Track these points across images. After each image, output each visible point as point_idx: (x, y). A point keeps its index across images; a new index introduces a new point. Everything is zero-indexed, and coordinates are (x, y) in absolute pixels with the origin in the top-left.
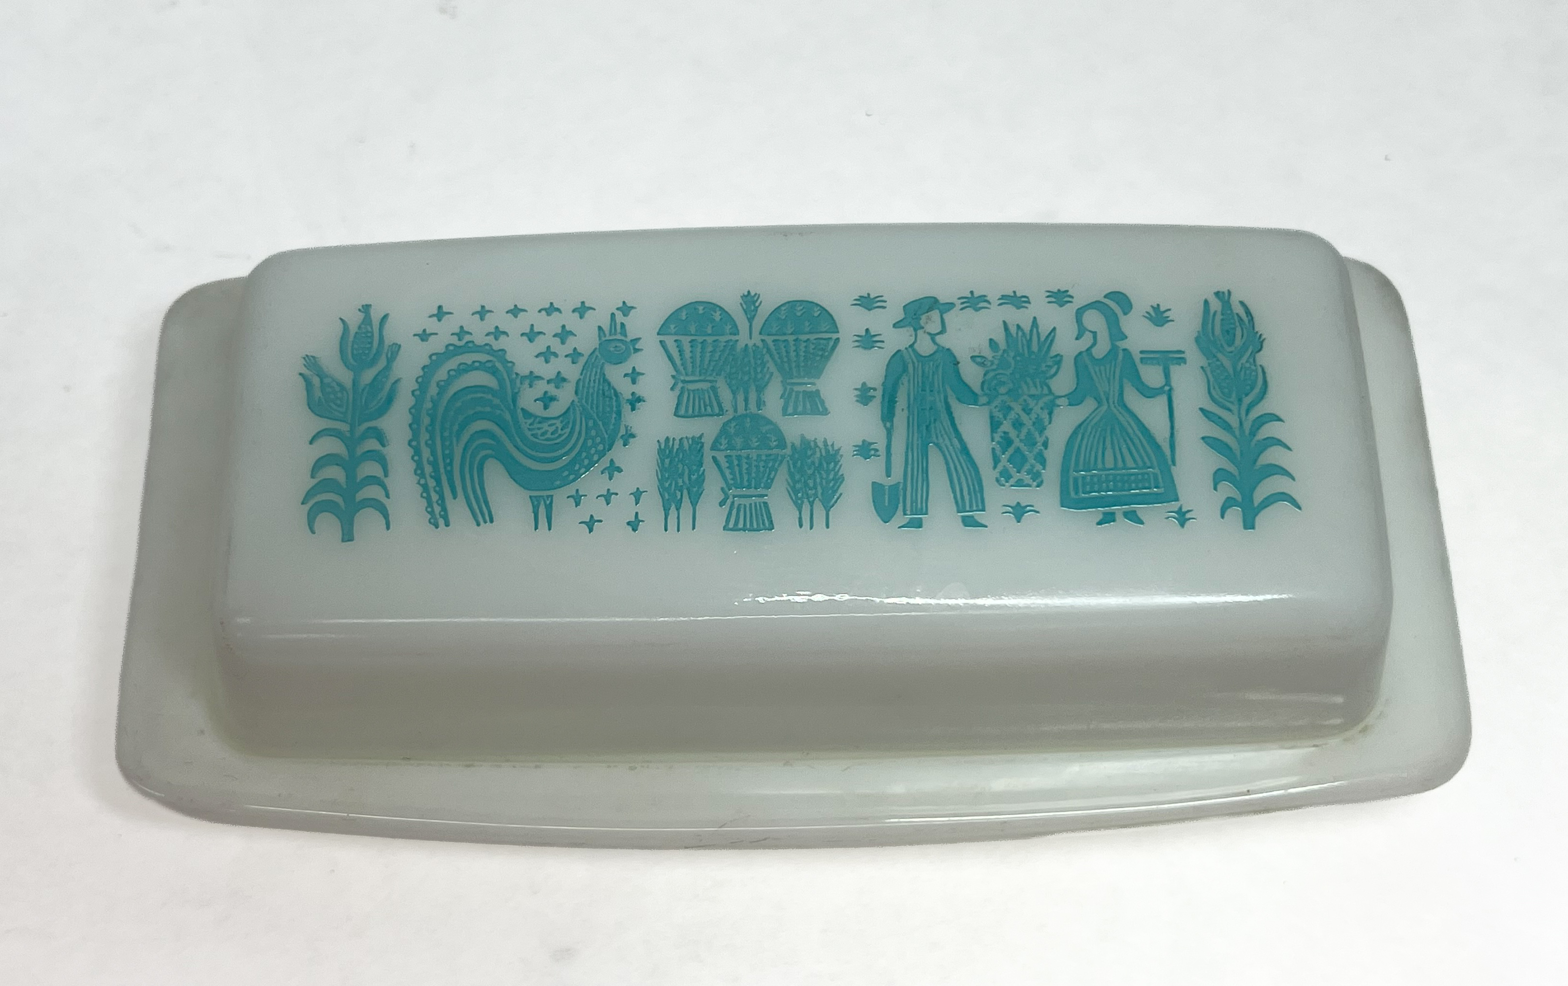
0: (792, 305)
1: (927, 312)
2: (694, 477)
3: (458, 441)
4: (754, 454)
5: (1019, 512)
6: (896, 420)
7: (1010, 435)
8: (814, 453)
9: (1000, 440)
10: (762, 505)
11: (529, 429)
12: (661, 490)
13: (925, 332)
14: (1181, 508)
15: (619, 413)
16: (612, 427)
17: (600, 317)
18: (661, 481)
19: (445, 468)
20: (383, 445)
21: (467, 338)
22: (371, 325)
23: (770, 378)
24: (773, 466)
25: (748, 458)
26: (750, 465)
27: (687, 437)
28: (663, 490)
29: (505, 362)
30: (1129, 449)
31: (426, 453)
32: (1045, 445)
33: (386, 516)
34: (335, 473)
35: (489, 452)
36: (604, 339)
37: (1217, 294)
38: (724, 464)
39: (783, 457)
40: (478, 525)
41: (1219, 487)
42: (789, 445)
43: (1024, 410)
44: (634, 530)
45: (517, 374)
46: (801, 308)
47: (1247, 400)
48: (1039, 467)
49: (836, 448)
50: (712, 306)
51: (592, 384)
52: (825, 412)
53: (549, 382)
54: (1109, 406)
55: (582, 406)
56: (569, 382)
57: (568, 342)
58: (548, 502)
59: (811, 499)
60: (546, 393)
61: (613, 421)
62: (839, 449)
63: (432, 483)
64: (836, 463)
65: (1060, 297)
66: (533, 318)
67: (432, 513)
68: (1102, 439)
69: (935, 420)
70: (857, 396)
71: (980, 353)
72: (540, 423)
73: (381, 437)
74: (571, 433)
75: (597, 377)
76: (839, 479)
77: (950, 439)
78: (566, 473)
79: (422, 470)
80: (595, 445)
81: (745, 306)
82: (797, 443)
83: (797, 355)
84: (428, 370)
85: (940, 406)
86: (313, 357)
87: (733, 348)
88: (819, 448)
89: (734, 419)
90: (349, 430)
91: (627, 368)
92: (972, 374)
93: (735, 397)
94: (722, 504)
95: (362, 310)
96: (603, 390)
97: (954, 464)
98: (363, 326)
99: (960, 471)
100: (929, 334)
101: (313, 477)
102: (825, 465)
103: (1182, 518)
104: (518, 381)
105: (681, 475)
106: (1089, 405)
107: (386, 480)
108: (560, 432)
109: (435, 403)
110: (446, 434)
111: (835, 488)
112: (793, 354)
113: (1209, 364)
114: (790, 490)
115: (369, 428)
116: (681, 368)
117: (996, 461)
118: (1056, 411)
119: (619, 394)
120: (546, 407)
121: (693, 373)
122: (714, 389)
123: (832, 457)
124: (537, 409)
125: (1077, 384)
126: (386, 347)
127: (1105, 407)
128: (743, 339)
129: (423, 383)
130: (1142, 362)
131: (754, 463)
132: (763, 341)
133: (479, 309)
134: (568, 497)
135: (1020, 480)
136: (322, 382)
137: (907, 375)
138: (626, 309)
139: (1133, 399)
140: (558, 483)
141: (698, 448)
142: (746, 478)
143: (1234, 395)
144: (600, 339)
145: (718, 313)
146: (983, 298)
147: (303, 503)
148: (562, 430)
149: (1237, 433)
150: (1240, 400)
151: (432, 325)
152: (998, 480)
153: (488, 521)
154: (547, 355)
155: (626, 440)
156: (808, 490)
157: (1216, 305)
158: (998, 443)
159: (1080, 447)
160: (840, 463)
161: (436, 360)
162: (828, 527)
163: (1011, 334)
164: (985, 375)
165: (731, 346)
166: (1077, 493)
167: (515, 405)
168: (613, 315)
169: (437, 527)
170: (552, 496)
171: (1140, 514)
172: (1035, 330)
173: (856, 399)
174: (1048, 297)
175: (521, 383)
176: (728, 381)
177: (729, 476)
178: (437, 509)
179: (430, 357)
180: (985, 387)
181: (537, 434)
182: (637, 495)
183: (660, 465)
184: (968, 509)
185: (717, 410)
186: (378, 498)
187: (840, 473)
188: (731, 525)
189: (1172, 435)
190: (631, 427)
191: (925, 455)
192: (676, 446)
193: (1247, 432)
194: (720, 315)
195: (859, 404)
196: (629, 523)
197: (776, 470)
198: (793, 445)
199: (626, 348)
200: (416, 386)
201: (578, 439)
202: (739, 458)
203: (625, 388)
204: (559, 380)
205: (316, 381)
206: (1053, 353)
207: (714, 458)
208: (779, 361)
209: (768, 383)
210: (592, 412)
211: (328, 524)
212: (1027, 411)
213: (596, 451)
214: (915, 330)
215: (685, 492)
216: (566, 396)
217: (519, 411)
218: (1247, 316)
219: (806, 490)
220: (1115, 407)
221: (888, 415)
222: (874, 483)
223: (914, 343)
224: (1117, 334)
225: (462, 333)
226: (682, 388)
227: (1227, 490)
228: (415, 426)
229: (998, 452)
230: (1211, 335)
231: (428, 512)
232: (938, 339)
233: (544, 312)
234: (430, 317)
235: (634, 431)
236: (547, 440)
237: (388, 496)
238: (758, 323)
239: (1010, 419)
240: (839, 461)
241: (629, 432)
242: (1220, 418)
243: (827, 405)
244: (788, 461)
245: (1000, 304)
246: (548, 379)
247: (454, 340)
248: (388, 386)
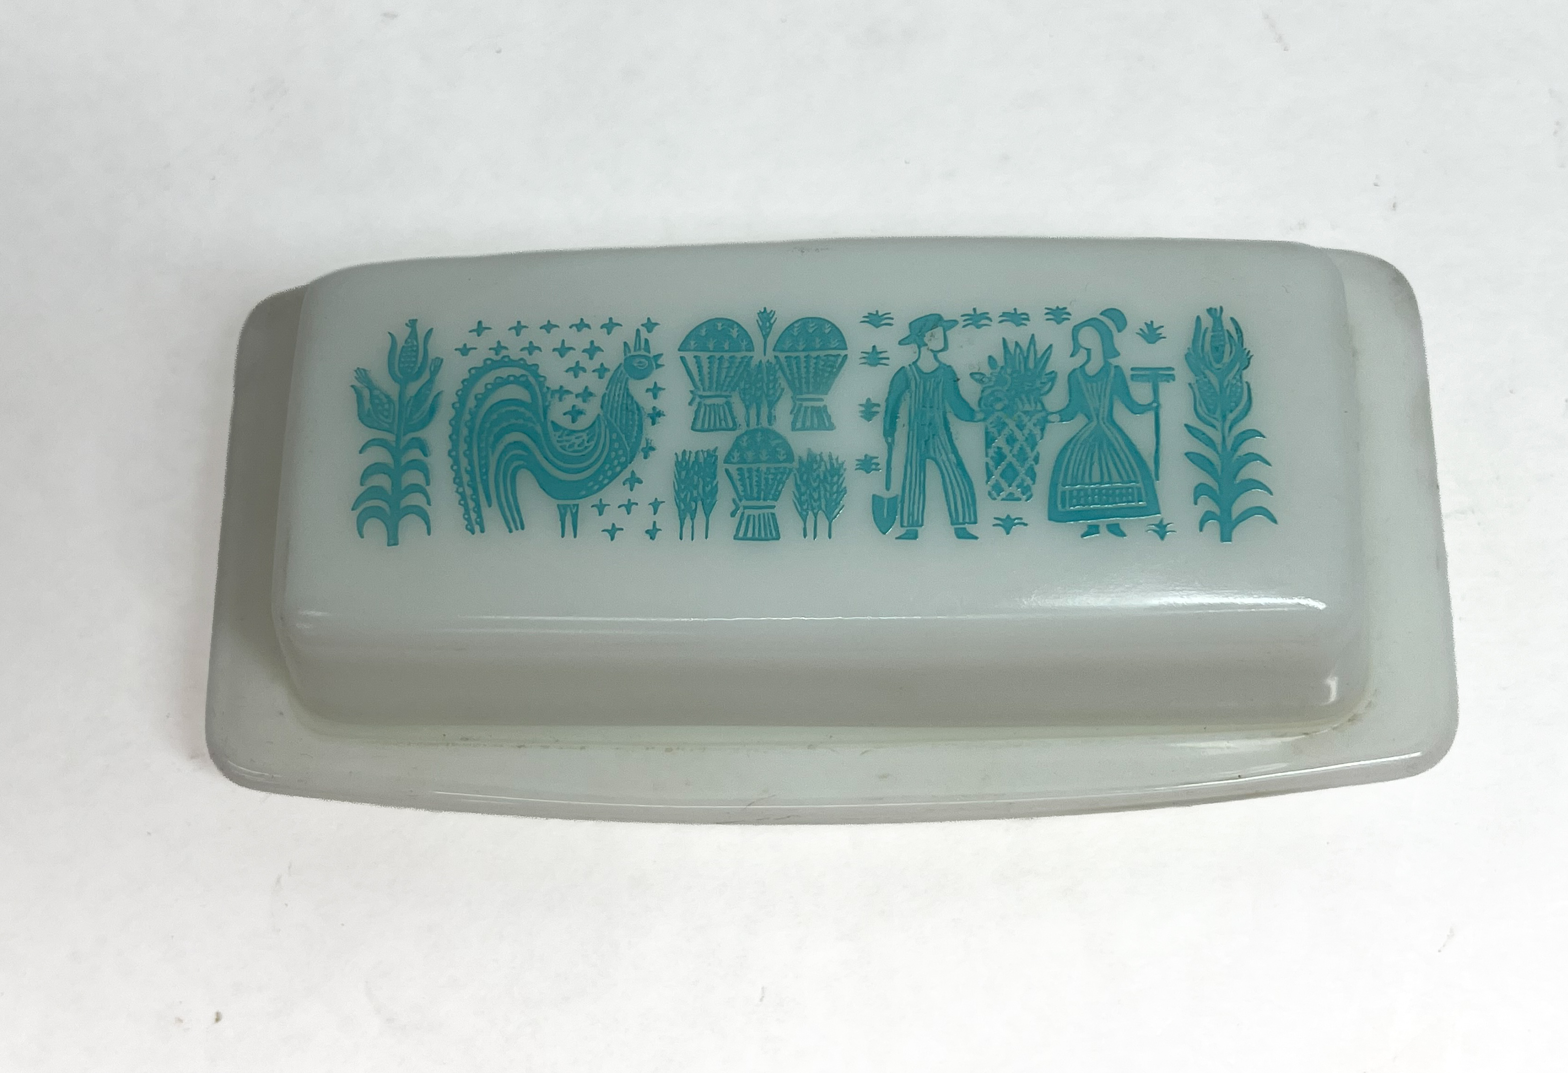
0: (805, 322)
1: (931, 330)
2: (708, 489)
3: (493, 454)
4: (763, 467)
5: (1007, 524)
6: (897, 434)
7: (1003, 450)
8: (819, 467)
9: (993, 455)
10: (770, 515)
11: (558, 441)
12: (678, 501)
13: (928, 349)
14: (1161, 521)
15: (641, 427)
16: (634, 440)
17: (626, 334)
18: (677, 493)
19: (481, 477)
20: (426, 455)
21: (504, 353)
22: (416, 339)
23: (781, 395)
24: (781, 478)
25: (758, 470)
26: (759, 477)
27: (702, 451)
28: (679, 500)
29: (537, 376)
30: (1115, 464)
31: (464, 462)
32: (1036, 460)
33: (427, 523)
34: (382, 481)
35: (521, 462)
36: (628, 355)
37: (1210, 311)
38: (736, 477)
39: (791, 470)
40: (511, 531)
41: (1199, 500)
42: (796, 458)
43: (1017, 426)
44: (652, 538)
45: (548, 388)
46: (814, 325)
47: (1231, 417)
48: (1028, 481)
49: (840, 462)
50: (731, 323)
51: (617, 398)
52: (832, 427)
53: (577, 396)
54: (1098, 422)
55: (607, 420)
56: (595, 396)
57: (595, 357)
58: (574, 511)
59: (815, 511)
60: (574, 406)
61: (635, 434)
62: (843, 463)
63: (469, 491)
64: (840, 476)
65: (1058, 314)
66: (564, 334)
67: (469, 520)
68: (1090, 455)
69: (934, 435)
70: (862, 412)
71: (979, 370)
72: (568, 435)
73: (424, 448)
74: (596, 445)
75: (622, 392)
76: (842, 491)
77: (947, 454)
78: (591, 483)
79: (461, 478)
80: (618, 457)
81: (761, 323)
82: (805, 458)
83: (808, 372)
84: (468, 384)
85: (939, 421)
86: (364, 370)
87: (748, 364)
88: (825, 461)
89: (746, 433)
90: (395, 440)
91: (648, 383)
92: (970, 390)
93: (748, 413)
94: (733, 514)
95: (409, 324)
96: (627, 404)
97: (950, 478)
98: (409, 340)
99: (955, 485)
100: (932, 350)
101: (362, 484)
102: (829, 478)
103: (1161, 531)
104: (549, 396)
105: (696, 487)
106: (1080, 421)
107: (427, 488)
108: (586, 444)
109: (473, 415)
110: (483, 445)
111: (839, 500)
112: (803, 370)
113: (1197, 381)
114: (796, 502)
115: (413, 438)
116: (699, 384)
117: (989, 474)
118: (1048, 426)
119: (641, 409)
120: (574, 421)
121: (710, 389)
122: (728, 404)
123: (835, 471)
124: (565, 422)
125: (1070, 401)
126: (430, 361)
127: (1094, 424)
128: (757, 356)
129: (462, 395)
130: (1132, 379)
131: (763, 476)
132: (776, 357)
133: (516, 325)
134: (593, 506)
135: (1011, 494)
136: (371, 395)
137: (909, 392)
138: (650, 325)
139: (1122, 415)
140: (584, 493)
141: (713, 460)
142: (755, 490)
143: (1218, 412)
144: (625, 355)
145: (736, 329)
146: (985, 316)
147: (353, 509)
148: (588, 442)
149: (1220, 448)
150: (1224, 417)
151: (472, 340)
152: (990, 494)
153: (520, 527)
154: (576, 370)
155: (647, 452)
156: (812, 501)
157: (1207, 322)
158: (992, 458)
159: (1069, 462)
160: (844, 476)
161: (476, 373)
162: (830, 537)
163: (1009, 351)
164: (983, 391)
165: (747, 362)
166: (1064, 506)
167: (545, 418)
168: (638, 330)
169: (473, 533)
170: (578, 505)
171: (1124, 528)
172: (1032, 347)
173: (860, 414)
174: (1047, 314)
175: (552, 398)
176: (742, 396)
177: (740, 489)
178: (473, 516)
179: (470, 371)
180: (982, 404)
181: (565, 446)
182: (656, 505)
183: (677, 476)
184: (961, 521)
185: (731, 425)
186: (420, 505)
187: (843, 486)
188: (741, 535)
189: (1157, 451)
190: (651, 440)
191: (923, 468)
192: (692, 459)
193: (1229, 447)
194: (738, 331)
195: (864, 420)
196: (647, 532)
197: (784, 483)
198: (800, 457)
199: (649, 365)
200: (456, 399)
201: (602, 451)
202: (750, 471)
203: (647, 402)
204: (587, 394)
205: (366, 393)
206: (1048, 370)
207: (727, 471)
208: (790, 378)
209: (779, 398)
210: (615, 425)
211: (376, 529)
212: (1021, 427)
213: (619, 462)
214: (919, 347)
215: (700, 503)
216: (592, 409)
217: (549, 424)
218: (1237, 333)
219: (811, 502)
220: (1104, 423)
221: (889, 431)
222: (874, 496)
223: (917, 360)
224: (1110, 350)
225: (499, 348)
226: (699, 403)
227: (1206, 504)
228: (454, 437)
229: (992, 468)
230: (1200, 351)
231: (466, 519)
232: (940, 356)
233: (574, 328)
234: (470, 331)
235: (654, 444)
236: (574, 451)
237: (429, 503)
238: (772, 339)
239: (1005, 435)
240: (842, 475)
241: (649, 445)
242: (1204, 434)
243: (834, 420)
244: (795, 475)
245: (1001, 322)
246: (576, 393)
247: (492, 355)
248: (431, 398)
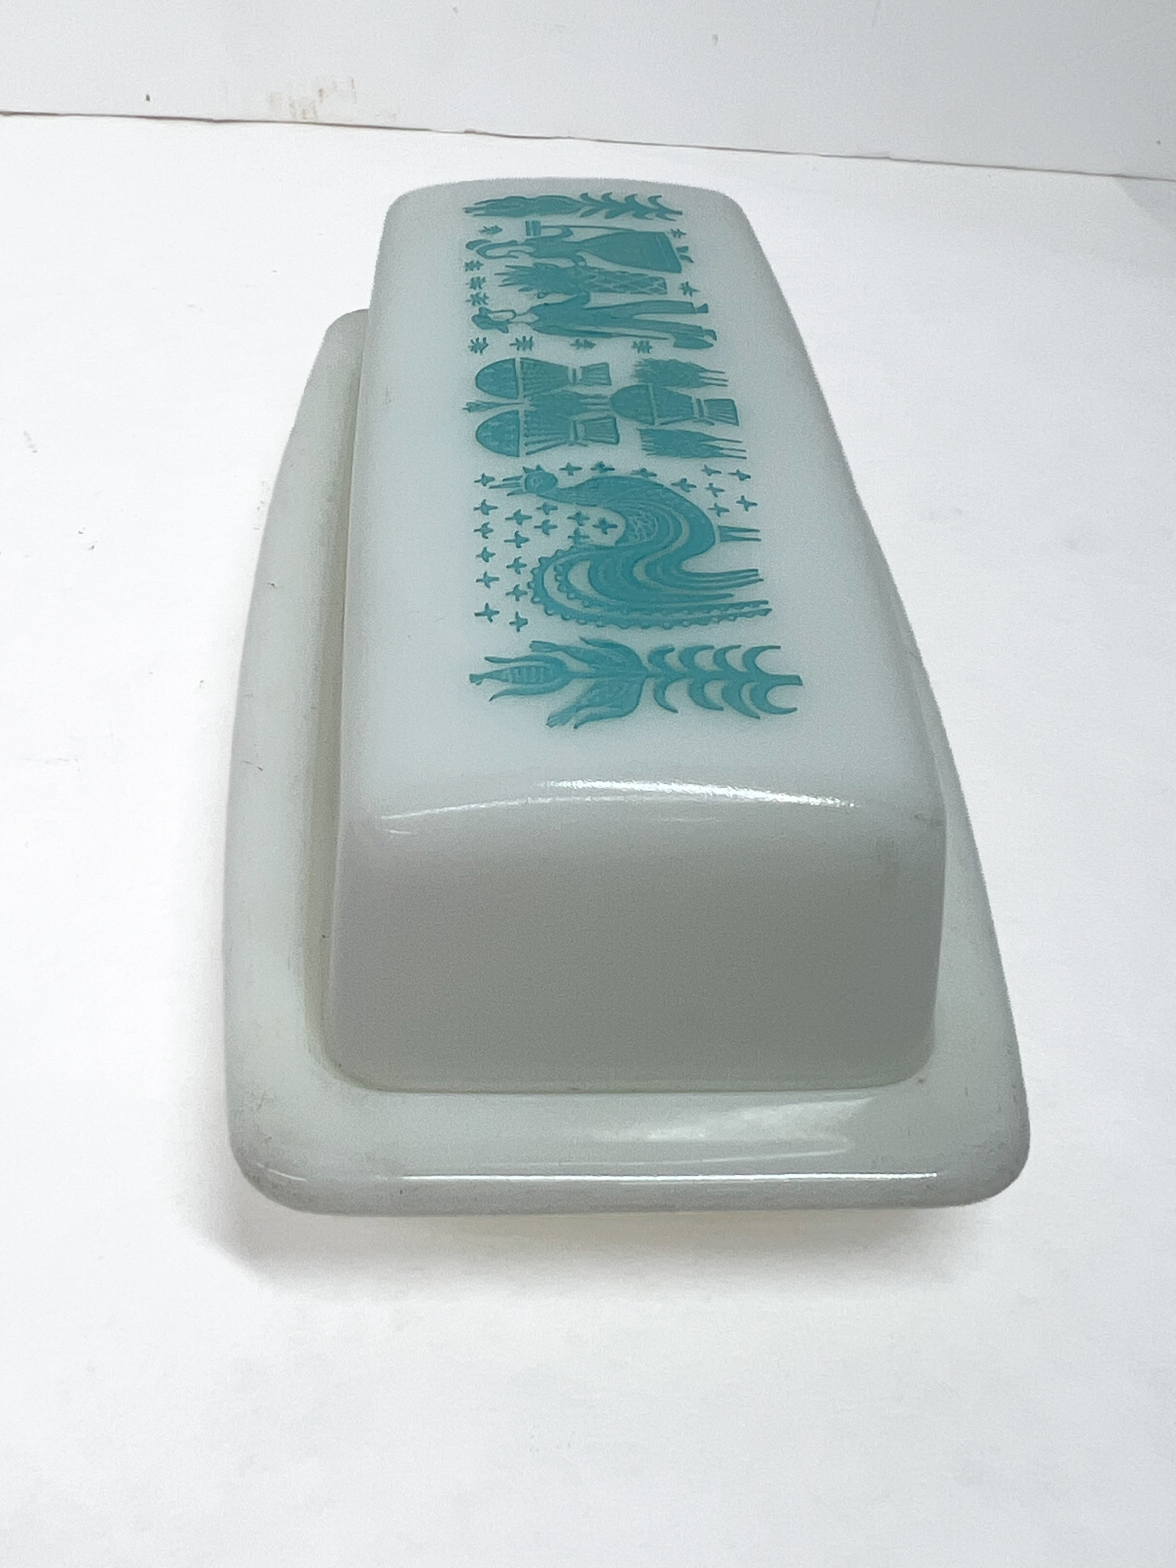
0: (481, 384)
1: (486, 318)
2: (685, 438)
4: (654, 403)
5: (689, 290)
7: (616, 284)
8: (648, 372)
9: (621, 289)
10: (708, 403)
12: (703, 457)
13: (508, 319)
15: (616, 479)
16: (633, 485)
17: (492, 497)
18: (693, 458)
19: (695, 604)
20: (672, 650)
22: (501, 671)
23: (568, 391)
24: (665, 394)
25: (658, 407)
27: (640, 439)
29: (554, 559)
31: (679, 616)
33: (764, 649)
34: (713, 688)
35: (672, 569)
36: (524, 491)
37: (468, 212)
38: (668, 420)
39: (655, 388)
40: (761, 582)
41: (648, 219)
42: (642, 384)
43: (589, 278)
44: (749, 478)
45: (570, 548)
46: (485, 379)
47: (571, 202)
48: (644, 277)
49: (641, 360)
50: (482, 428)
51: (581, 495)
52: (603, 363)
53: (579, 525)
55: (609, 502)
57: (525, 515)
58: (727, 531)
59: (697, 378)
61: (626, 482)
63: (715, 613)
65: (473, 266)
66: (494, 541)
67: (753, 615)
69: (604, 315)
71: (531, 294)
73: (661, 652)
74: (643, 511)
75: (572, 492)
76: (673, 362)
78: (692, 516)
79: (700, 620)
81: (482, 410)
82: (639, 378)
85: (591, 312)
86: (548, 720)
87: (534, 413)
88: (642, 369)
89: (615, 411)
90: (654, 677)
91: (559, 474)
93: (592, 410)
94: (711, 425)
95: (478, 681)
96: (587, 489)
98: (502, 679)
102: (660, 369)
103: (678, 234)
104: (581, 546)
105: (684, 444)
107: (717, 648)
108: (643, 517)
109: (614, 608)
110: (653, 600)
111: (683, 365)
112: (537, 381)
113: (539, 213)
114: (689, 388)
115: (650, 662)
116: (558, 441)
118: (590, 266)
119: (593, 478)
120: (613, 526)
121: (563, 435)
122: (582, 420)
123: (651, 364)
124: (614, 534)
126: (534, 654)
128: (523, 408)
129: (583, 619)
132: (522, 396)
134: (719, 517)
135: (659, 285)
136: (586, 707)
137: (558, 326)
138: (485, 480)
140: (704, 522)
141: (651, 434)
142: (680, 411)
143: (566, 207)
144: (522, 493)
145: (491, 423)
146: (474, 296)
147: (757, 716)
148: (640, 516)
149: (599, 207)
150: (571, 205)
151: (503, 618)
153: (755, 574)
154: (543, 528)
155: (648, 474)
156: (687, 379)
157: (479, 212)
158: (624, 290)
160: (657, 360)
161: (552, 612)
162: (723, 373)
165: (528, 414)
166: (665, 266)
167: (611, 550)
168: (492, 487)
169: (770, 611)
170: (719, 529)
174: (472, 270)
175: (583, 544)
176: (571, 415)
177: (681, 418)
178: (748, 611)
181: (646, 534)
182: (710, 473)
185: (608, 419)
186: (740, 655)
187: (668, 360)
188: (733, 423)
189: (605, 228)
190: (632, 471)
191: (641, 321)
192: (652, 444)
193: (596, 204)
196: (742, 481)
197: (671, 391)
198: (641, 381)
200: (590, 625)
201: (650, 506)
202: (660, 410)
203: (586, 473)
204: (577, 517)
205: (584, 713)
206: (529, 265)
207: (662, 424)
208: (547, 386)
209: (573, 392)
210: (616, 496)
211: (781, 696)
213: (663, 494)
214: (507, 322)
215: (703, 443)
216: (597, 514)
218: (489, 202)
220: (581, 246)
223: (522, 322)
224: (510, 244)
225: (514, 592)
226: (583, 440)
228: (644, 624)
229: (634, 290)
230: (509, 213)
231: (752, 617)
233: (488, 535)
234: (489, 622)
236: (653, 527)
237: (737, 648)
241: (638, 473)
242: (588, 212)
244: (659, 386)
245: (481, 289)
246: (575, 527)
247: (524, 599)
248: (590, 647)
